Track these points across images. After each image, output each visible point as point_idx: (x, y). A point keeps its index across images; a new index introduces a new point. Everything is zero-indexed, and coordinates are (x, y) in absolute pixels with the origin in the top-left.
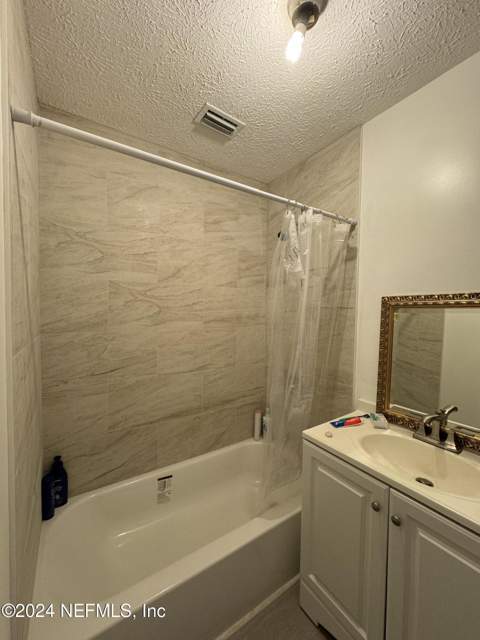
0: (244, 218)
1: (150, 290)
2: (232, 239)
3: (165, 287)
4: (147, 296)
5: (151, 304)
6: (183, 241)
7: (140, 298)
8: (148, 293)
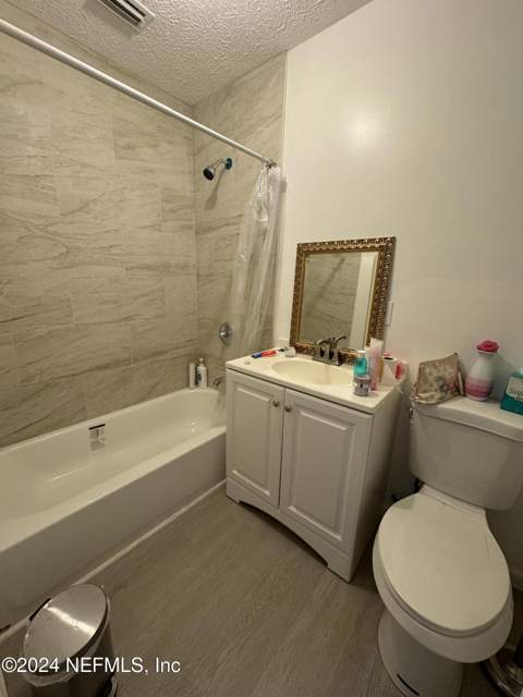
0: (164, 147)
1: (51, 224)
2: (151, 171)
3: (71, 223)
4: (47, 232)
5: (54, 242)
6: (89, 166)
7: (39, 233)
8: (50, 229)
